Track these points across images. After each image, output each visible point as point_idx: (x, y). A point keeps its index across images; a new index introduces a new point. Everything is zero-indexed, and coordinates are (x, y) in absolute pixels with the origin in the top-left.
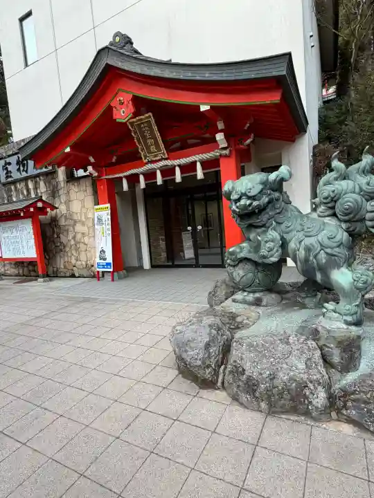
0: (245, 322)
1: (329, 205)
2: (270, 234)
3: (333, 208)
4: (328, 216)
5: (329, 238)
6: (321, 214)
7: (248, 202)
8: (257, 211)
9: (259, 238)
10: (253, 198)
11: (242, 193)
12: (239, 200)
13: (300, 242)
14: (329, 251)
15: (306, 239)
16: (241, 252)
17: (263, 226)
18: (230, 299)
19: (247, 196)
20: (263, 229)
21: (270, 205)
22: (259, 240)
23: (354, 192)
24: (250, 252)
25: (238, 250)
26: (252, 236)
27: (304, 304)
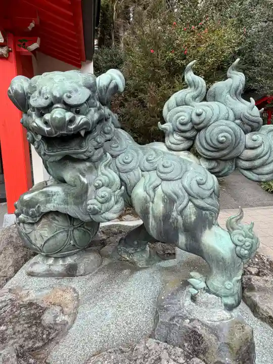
0: (59, 320)
1: (188, 134)
2: (103, 174)
3: (193, 139)
4: (184, 150)
5: (199, 184)
6: (173, 146)
7: (69, 115)
8: (82, 133)
9: (85, 180)
10: (76, 109)
11: (55, 97)
12: (48, 108)
13: (155, 188)
14: (200, 202)
15: (164, 183)
16: (48, 202)
17: (89, 159)
18: (22, 272)
19: (65, 103)
20: (88, 164)
21: (99, 127)
22: (84, 183)
23: (227, 119)
24: (66, 202)
25: (42, 198)
26: (68, 175)
27: (133, 263)
